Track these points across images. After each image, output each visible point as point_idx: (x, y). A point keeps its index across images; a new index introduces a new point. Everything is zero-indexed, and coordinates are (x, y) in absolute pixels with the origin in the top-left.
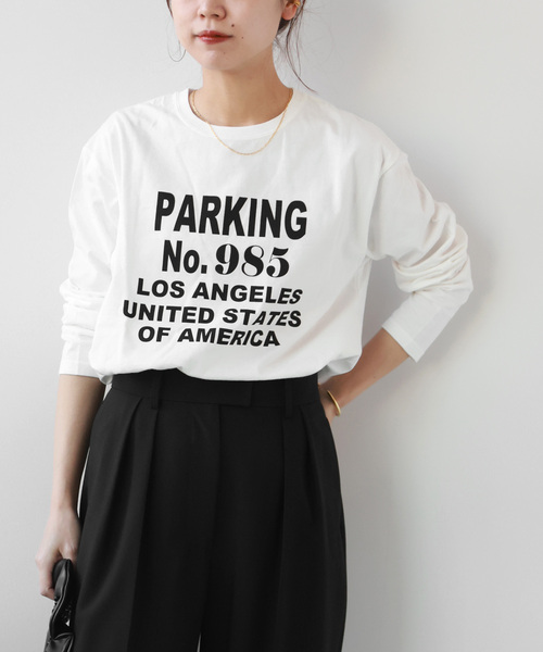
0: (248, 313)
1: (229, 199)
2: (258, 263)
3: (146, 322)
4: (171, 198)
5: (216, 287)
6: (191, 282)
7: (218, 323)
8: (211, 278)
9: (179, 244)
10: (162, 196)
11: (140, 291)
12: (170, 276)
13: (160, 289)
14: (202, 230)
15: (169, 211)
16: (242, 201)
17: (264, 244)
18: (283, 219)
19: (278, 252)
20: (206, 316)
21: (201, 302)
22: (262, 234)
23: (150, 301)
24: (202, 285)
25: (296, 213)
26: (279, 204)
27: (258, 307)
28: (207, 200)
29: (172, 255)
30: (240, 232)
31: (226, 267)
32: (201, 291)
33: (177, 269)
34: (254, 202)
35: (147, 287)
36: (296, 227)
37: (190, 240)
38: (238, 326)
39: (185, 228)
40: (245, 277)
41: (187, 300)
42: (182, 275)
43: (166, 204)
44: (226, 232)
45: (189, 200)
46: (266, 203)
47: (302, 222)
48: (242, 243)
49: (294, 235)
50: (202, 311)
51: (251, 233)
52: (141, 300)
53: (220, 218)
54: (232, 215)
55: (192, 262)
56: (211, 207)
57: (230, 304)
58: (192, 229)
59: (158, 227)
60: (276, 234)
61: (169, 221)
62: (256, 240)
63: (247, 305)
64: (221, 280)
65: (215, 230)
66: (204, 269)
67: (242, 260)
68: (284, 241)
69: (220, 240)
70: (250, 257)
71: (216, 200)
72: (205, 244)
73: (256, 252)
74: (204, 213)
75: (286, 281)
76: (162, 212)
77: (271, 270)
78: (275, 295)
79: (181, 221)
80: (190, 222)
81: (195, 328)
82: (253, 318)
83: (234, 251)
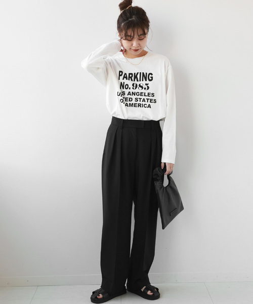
0: (140, 99)
1: (135, 73)
2: (142, 87)
5: (133, 92)
6: (127, 91)
7: (133, 102)
8: (131, 91)
9: (124, 83)
12: (122, 90)
14: (129, 80)
15: (121, 75)
16: (138, 73)
17: (143, 83)
18: (147, 77)
19: (146, 84)
20: (131, 100)
21: (129, 96)
22: (143, 81)
25: (150, 76)
26: (146, 73)
27: (143, 97)
28: (130, 74)
29: (122, 86)
30: (138, 81)
31: (134, 88)
32: (129, 94)
33: (123, 88)
34: (140, 73)
37: (126, 82)
38: (138, 102)
39: (125, 79)
40: (139, 90)
41: (126, 96)
42: (125, 90)
43: (121, 73)
44: (134, 81)
45: (126, 74)
46: (143, 73)
47: (152, 77)
48: (138, 83)
49: (150, 80)
50: (130, 98)
51: (140, 81)
53: (133, 78)
54: (136, 77)
55: (127, 87)
56: (131, 76)
57: (136, 96)
58: (127, 79)
59: (119, 79)
60: (146, 80)
61: (121, 77)
63: (140, 97)
65: (132, 80)
66: (130, 88)
67: (138, 86)
68: (148, 82)
71: (132, 74)
73: (141, 85)
74: (129, 77)
75: (149, 91)
77: (145, 89)
78: (146, 94)
79: (124, 77)
80: (126, 77)
81: (128, 103)
82: (142, 100)
83: (136, 85)
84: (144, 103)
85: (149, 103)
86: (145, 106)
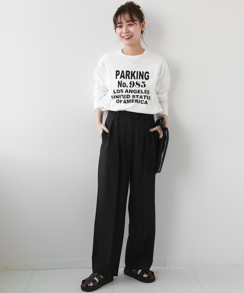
0: (137, 96)
1: (132, 72)
2: (139, 85)
3: (117, 99)
4: (119, 71)
5: (130, 90)
6: (124, 89)
7: (131, 98)
8: (129, 88)
9: (121, 81)
10: (117, 71)
11: (114, 93)
12: (120, 88)
13: (118, 91)
14: (126, 78)
15: (119, 75)
16: (135, 72)
17: (140, 81)
18: (144, 75)
19: (143, 82)
21: (127, 94)
22: (140, 79)
23: (117, 94)
24: (127, 90)
25: (147, 74)
26: (143, 72)
27: (140, 95)
28: (127, 72)
29: (120, 84)
30: (135, 78)
31: (132, 86)
32: (127, 91)
34: (137, 72)
35: (116, 92)
36: (147, 77)
37: (124, 80)
38: (136, 98)
39: (122, 78)
40: (136, 88)
41: (124, 94)
42: (122, 88)
43: (118, 73)
44: (131, 78)
45: (123, 72)
46: (140, 72)
48: (135, 81)
49: (146, 79)
50: (127, 96)
51: (137, 79)
52: (115, 95)
53: (130, 76)
54: (133, 75)
55: (124, 85)
56: (128, 73)
57: (133, 94)
58: (124, 78)
59: (116, 78)
60: (143, 79)
61: (119, 77)
62: (138, 80)
63: (137, 94)
64: (131, 89)
65: (129, 78)
66: (127, 87)
67: (135, 84)
69: (130, 80)
70: (137, 83)
71: (129, 72)
72: (127, 81)
73: (138, 82)
74: (126, 74)
75: (145, 88)
76: (117, 75)
77: (142, 86)
78: (143, 92)
80: (123, 77)
81: (126, 99)
82: (139, 97)
83: (133, 82)
84: (141, 99)
85: (146, 99)
86: (142, 102)
